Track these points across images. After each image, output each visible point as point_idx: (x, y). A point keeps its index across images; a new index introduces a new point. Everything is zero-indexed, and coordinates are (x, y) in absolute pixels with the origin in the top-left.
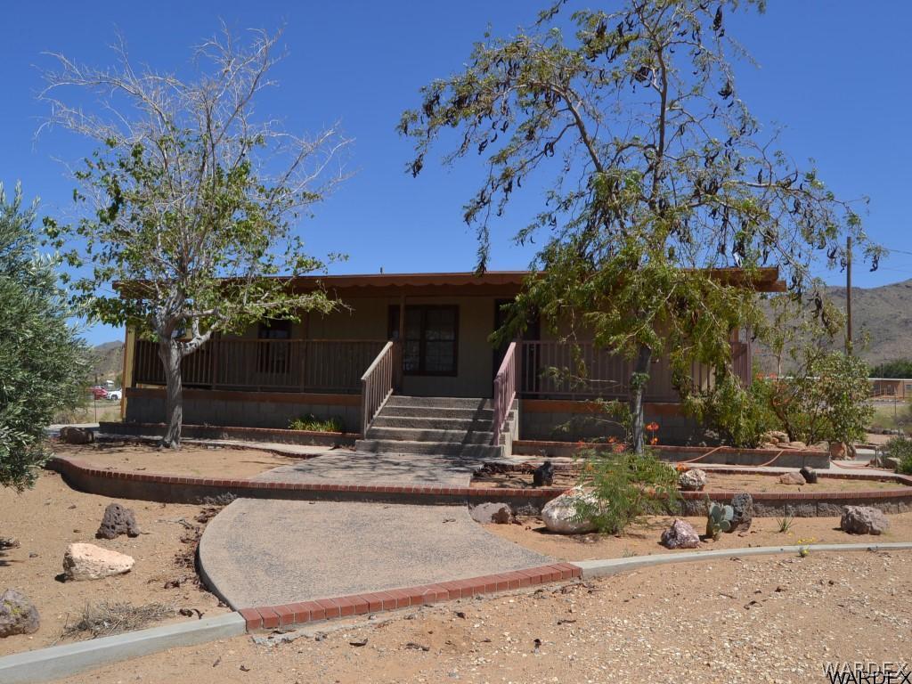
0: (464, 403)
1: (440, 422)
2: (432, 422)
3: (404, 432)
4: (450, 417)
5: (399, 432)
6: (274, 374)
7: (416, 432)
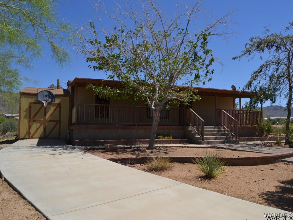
0: (210, 128)
1: (214, 134)
2: (212, 134)
3: (210, 137)
4: (211, 132)
5: (209, 137)
6: (102, 118)
7: (213, 137)
